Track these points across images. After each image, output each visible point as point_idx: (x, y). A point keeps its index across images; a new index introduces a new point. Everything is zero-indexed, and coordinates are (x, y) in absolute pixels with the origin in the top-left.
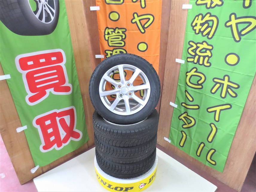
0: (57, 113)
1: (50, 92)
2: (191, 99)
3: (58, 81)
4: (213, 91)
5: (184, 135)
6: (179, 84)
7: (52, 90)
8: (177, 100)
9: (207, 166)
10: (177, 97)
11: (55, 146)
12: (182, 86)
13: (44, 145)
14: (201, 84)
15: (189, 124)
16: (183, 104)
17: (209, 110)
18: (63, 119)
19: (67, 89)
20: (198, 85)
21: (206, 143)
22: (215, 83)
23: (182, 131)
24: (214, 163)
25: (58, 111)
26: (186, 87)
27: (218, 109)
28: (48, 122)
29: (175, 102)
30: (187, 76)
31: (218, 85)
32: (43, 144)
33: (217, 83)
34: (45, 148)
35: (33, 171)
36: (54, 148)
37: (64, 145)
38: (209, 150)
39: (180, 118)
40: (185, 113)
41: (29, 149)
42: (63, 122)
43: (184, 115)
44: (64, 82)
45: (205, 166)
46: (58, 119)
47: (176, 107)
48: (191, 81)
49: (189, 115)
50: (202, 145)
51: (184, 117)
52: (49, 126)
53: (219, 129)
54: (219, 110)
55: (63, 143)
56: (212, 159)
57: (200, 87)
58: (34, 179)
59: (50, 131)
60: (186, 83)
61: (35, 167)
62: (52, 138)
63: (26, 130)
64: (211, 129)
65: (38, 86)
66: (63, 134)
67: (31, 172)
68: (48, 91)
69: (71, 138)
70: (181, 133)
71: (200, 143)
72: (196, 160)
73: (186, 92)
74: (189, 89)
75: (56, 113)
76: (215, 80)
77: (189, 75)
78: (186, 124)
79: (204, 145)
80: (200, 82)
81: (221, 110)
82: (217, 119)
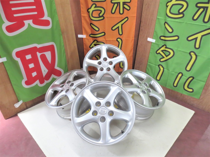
0: (38, 48)
1: (29, 24)
2: (171, 31)
3: (36, 13)
4: (195, 18)
5: (162, 68)
6: (158, 17)
7: (30, 22)
8: (155, 35)
9: (184, 95)
10: (156, 32)
11: (37, 82)
12: (161, 19)
13: (27, 80)
14: (182, 13)
15: (167, 56)
16: (162, 38)
17: (190, 39)
18: (44, 55)
19: (46, 23)
20: (179, 13)
21: (184, 72)
22: (198, 9)
23: (159, 66)
24: (191, 90)
25: (39, 46)
26: (166, 18)
27: (199, 36)
28: (29, 57)
29: (154, 37)
30: (167, 6)
31: (201, 10)
32: (25, 79)
33: (200, 8)
34: (27, 83)
35: (17, 105)
36: (37, 84)
37: (46, 82)
38: (187, 78)
39: (158, 52)
40: (163, 46)
41: (11, 83)
42: (44, 58)
43: (163, 49)
44: (43, 15)
45: (182, 94)
46: (39, 54)
47: (154, 42)
48: (172, 11)
49: (167, 47)
50: (180, 75)
51: (162, 51)
52: (30, 61)
53: (199, 56)
54: (201, 36)
55: (45, 80)
56: (190, 87)
57: (181, 15)
58: (18, 114)
59: (31, 66)
60: (167, 14)
61: (18, 101)
62: (34, 74)
63: (6, 62)
64: (190, 57)
65: (15, 15)
66: (44, 70)
67: (14, 107)
68: (26, 22)
69: (53, 76)
70: (158, 67)
71: (177, 74)
72: (172, 91)
73: (166, 24)
74: (169, 20)
75: (36, 47)
76: (199, 5)
77: (170, 4)
78: (163, 57)
79: (182, 75)
80: (181, 11)
81: (202, 36)
82: (197, 46)
